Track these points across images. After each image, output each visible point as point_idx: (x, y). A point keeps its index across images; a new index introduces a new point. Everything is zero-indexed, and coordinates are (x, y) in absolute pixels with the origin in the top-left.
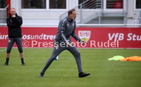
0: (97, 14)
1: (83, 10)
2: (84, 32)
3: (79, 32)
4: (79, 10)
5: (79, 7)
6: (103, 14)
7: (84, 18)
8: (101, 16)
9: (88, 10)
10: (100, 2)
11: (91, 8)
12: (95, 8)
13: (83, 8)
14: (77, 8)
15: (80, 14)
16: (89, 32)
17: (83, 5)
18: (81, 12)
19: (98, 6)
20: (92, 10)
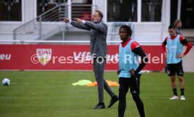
0: (60, 28)
1: (43, 23)
2: (44, 50)
3: (38, 50)
4: (38, 23)
5: (38, 19)
6: (67, 28)
7: (44, 32)
8: (65, 30)
9: (48, 23)
10: (64, 13)
11: (52, 21)
12: (58, 21)
13: (42, 20)
14: (36, 20)
15: (38, 28)
16: (50, 50)
17: (42, 16)
18: (40, 25)
19: (60, 18)
20: (54, 23)
